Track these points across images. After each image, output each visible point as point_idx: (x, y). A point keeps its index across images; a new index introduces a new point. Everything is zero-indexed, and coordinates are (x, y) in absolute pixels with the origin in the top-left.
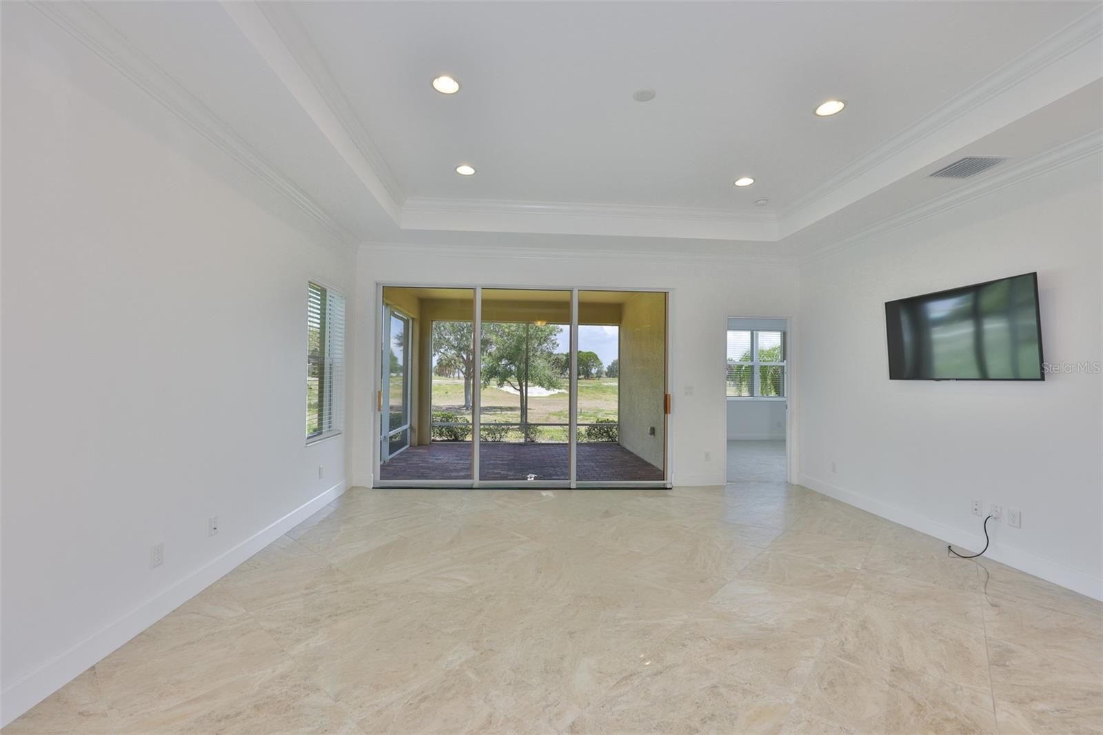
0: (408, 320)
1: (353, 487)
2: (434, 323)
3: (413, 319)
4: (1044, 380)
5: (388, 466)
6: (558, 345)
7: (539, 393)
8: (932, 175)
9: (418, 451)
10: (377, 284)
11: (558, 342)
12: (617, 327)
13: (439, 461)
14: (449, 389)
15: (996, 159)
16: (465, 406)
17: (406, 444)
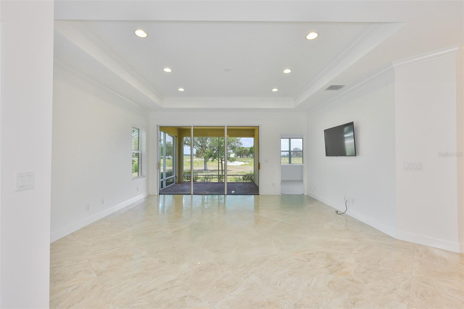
0: (174, 137)
1: (150, 195)
2: (184, 138)
3: (176, 136)
4: (356, 156)
5: (165, 189)
6: (242, 144)
7: (237, 164)
8: (326, 90)
9: (178, 185)
10: (157, 126)
11: (242, 143)
12: (253, 138)
13: (184, 188)
14: (199, 163)
15: (342, 85)
16: (204, 170)
17: (174, 183)
